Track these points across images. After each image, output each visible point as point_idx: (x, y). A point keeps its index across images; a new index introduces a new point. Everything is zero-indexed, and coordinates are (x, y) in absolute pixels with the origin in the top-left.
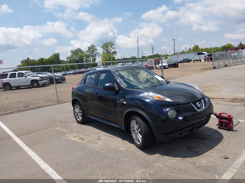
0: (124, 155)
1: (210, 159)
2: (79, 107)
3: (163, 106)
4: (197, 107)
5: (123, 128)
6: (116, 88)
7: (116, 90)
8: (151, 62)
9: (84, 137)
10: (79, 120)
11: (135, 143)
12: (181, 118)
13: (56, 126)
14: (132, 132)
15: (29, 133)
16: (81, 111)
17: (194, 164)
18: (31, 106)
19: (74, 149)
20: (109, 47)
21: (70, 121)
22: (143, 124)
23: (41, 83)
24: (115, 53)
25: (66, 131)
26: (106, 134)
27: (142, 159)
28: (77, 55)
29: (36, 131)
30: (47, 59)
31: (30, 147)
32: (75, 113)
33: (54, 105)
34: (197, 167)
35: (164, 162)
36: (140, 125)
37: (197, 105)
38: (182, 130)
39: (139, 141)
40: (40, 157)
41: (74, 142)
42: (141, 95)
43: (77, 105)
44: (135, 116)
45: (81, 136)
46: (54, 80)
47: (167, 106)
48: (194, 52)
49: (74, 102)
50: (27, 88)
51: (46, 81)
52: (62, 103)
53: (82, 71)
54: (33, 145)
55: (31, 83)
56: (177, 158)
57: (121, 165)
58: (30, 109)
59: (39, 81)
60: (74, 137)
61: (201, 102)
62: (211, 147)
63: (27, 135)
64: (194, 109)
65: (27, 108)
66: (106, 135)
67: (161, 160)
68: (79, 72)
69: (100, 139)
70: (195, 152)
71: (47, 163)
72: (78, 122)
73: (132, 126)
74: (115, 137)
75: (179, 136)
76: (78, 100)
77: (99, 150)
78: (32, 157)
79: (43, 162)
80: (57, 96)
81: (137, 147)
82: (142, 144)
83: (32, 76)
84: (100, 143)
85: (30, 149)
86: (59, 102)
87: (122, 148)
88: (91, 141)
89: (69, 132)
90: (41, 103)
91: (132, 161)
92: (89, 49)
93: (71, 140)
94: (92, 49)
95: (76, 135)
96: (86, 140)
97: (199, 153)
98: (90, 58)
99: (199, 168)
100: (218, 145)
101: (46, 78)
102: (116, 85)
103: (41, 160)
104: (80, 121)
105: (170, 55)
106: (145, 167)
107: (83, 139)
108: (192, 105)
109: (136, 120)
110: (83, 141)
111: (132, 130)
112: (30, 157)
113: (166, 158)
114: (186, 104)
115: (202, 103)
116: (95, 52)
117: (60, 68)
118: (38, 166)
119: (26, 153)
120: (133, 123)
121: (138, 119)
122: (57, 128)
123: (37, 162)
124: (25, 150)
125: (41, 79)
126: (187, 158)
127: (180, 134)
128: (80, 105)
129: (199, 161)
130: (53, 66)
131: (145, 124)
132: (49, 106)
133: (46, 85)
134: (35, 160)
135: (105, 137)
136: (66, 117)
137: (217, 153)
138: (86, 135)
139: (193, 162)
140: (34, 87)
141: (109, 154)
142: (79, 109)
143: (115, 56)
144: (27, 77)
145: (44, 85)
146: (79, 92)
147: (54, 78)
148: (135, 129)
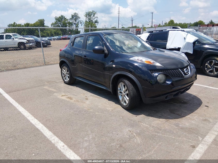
0: (111, 114)
1: (193, 122)
2: (66, 68)
3: (152, 70)
4: (184, 73)
5: (110, 90)
6: (106, 51)
7: (106, 53)
8: (133, 31)
9: (72, 96)
10: (66, 81)
11: (122, 104)
12: (169, 83)
13: (44, 85)
14: (119, 94)
15: (18, 90)
16: (68, 73)
17: (177, 125)
18: (19, 66)
19: (63, 107)
20: (92, 16)
21: (57, 81)
22: (131, 87)
23: (27, 45)
24: (96, 22)
25: (54, 90)
26: (93, 94)
27: (128, 119)
28: (61, 22)
29: (25, 89)
30: (33, 24)
31: (19, 103)
32: (63, 75)
33: (41, 66)
34: (181, 129)
35: (149, 123)
36: (129, 88)
37: (184, 71)
38: (168, 94)
39: (125, 102)
40: (30, 113)
41: (62, 101)
42: (131, 59)
43: (65, 67)
44: (124, 79)
45: (69, 96)
46: (41, 44)
47: (156, 70)
48: (169, 26)
49: (62, 64)
50: (15, 50)
51: (32, 44)
52: (49, 65)
53: (66, 37)
54: (22, 102)
55: (18, 44)
56: (161, 119)
57: (109, 124)
58: (18, 69)
59: (26, 43)
60: (63, 96)
61: (188, 68)
62: (192, 111)
63: (16, 92)
64: (181, 75)
65: (15, 68)
66: (93, 96)
67: (146, 120)
68: (63, 38)
69: (87, 99)
70: (177, 114)
71: (36, 118)
72: (65, 83)
73: (119, 89)
74: (101, 97)
75: (165, 99)
76: (66, 62)
77: (87, 109)
78: (22, 112)
79: (33, 118)
80: (44, 58)
81: (123, 108)
82: (129, 105)
83: (19, 39)
84: (87, 102)
85: (19, 105)
86: (46, 64)
87: (108, 108)
88: (79, 100)
89: (57, 91)
90: (28, 64)
91: (119, 120)
92: (73, 16)
93: (59, 98)
94: (75, 17)
95: (64, 94)
96: (74, 99)
97: (181, 116)
98: (73, 25)
99: (182, 129)
100: (198, 110)
101: (32, 41)
102: (105, 48)
103: (31, 115)
104: (68, 82)
105: (147, 28)
106: (132, 126)
107: (71, 98)
108: (180, 71)
109: (124, 82)
110: (71, 100)
111: (119, 92)
112: (20, 113)
113: (151, 119)
114: (175, 69)
115: (188, 70)
116: (78, 20)
117: (45, 33)
118: (28, 121)
119: (15, 109)
120: (121, 85)
121: (127, 82)
122: (45, 87)
123: (27, 117)
124: (15, 106)
125: (27, 42)
126: (170, 120)
127: (166, 98)
128: (68, 66)
129: (182, 123)
130: (40, 28)
131: (133, 87)
132: (37, 66)
133: (32, 47)
134: (25, 115)
135: (92, 97)
136: (53, 78)
137: (198, 116)
138: (74, 95)
139: (177, 124)
140: (21, 49)
141: (97, 113)
142: (67, 71)
143: (97, 25)
144: (14, 39)
145: (30, 48)
146: (66, 55)
147: (41, 42)
148: (122, 92)
